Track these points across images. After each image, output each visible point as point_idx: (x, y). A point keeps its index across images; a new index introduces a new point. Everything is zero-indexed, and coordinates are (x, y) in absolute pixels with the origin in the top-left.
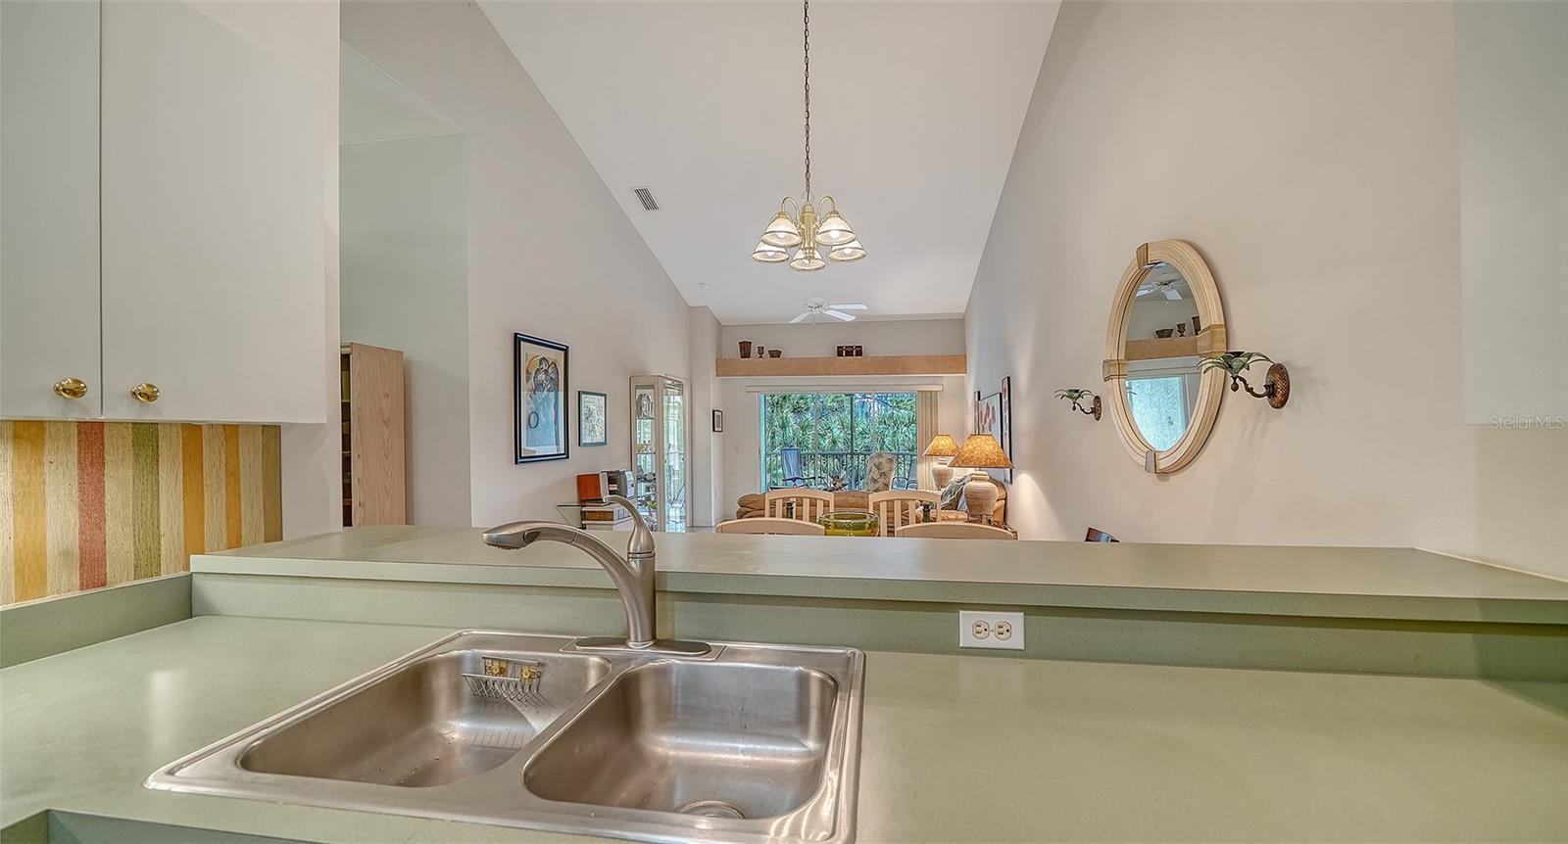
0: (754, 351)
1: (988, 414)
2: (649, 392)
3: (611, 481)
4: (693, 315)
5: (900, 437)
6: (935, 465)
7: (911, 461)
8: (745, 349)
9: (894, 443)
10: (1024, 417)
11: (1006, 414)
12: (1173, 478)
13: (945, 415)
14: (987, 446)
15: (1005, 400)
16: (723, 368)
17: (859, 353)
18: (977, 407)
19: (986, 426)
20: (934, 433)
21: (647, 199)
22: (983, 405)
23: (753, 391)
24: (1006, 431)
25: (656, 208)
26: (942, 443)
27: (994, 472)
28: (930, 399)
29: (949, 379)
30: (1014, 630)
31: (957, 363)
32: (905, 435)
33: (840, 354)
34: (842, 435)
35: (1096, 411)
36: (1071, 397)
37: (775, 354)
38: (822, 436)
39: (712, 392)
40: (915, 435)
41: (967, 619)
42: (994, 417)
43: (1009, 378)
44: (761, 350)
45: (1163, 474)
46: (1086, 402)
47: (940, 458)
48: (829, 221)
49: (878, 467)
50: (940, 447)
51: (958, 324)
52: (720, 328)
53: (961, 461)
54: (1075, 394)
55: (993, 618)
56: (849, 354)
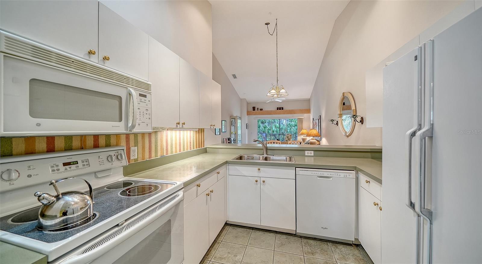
0: (256, 109)
1: (315, 124)
2: (234, 119)
3: (229, 140)
4: (242, 100)
5: (292, 130)
6: (302, 137)
7: (296, 136)
8: (254, 108)
9: (291, 132)
10: (323, 125)
11: (320, 124)
12: (349, 137)
13: (305, 125)
14: (315, 132)
15: (319, 121)
16: (249, 113)
17: (283, 109)
18: (313, 122)
19: (315, 127)
20: (302, 129)
21: (234, 76)
22: (314, 122)
23: (255, 119)
24: (320, 128)
25: (236, 78)
26: (304, 131)
27: (316, 138)
28: (301, 120)
29: (305, 115)
30: (312, 153)
31: (308, 111)
32: (294, 129)
33: (278, 109)
34: (275, 129)
35: (337, 124)
36: (331, 121)
37: (261, 110)
38: (270, 130)
39: (246, 119)
40: (296, 129)
41: (306, 152)
42: (317, 125)
43: (320, 116)
44: (258, 109)
45: (348, 136)
46: (335, 122)
47: (303, 135)
48: (282, 90)
49: (288, 137)
50: (304, 132)
51: (309, 101)
52: (248, 104)
53: (308, 135)
54: (332, 121)
55: (309, 152)
56: (280, 109)
